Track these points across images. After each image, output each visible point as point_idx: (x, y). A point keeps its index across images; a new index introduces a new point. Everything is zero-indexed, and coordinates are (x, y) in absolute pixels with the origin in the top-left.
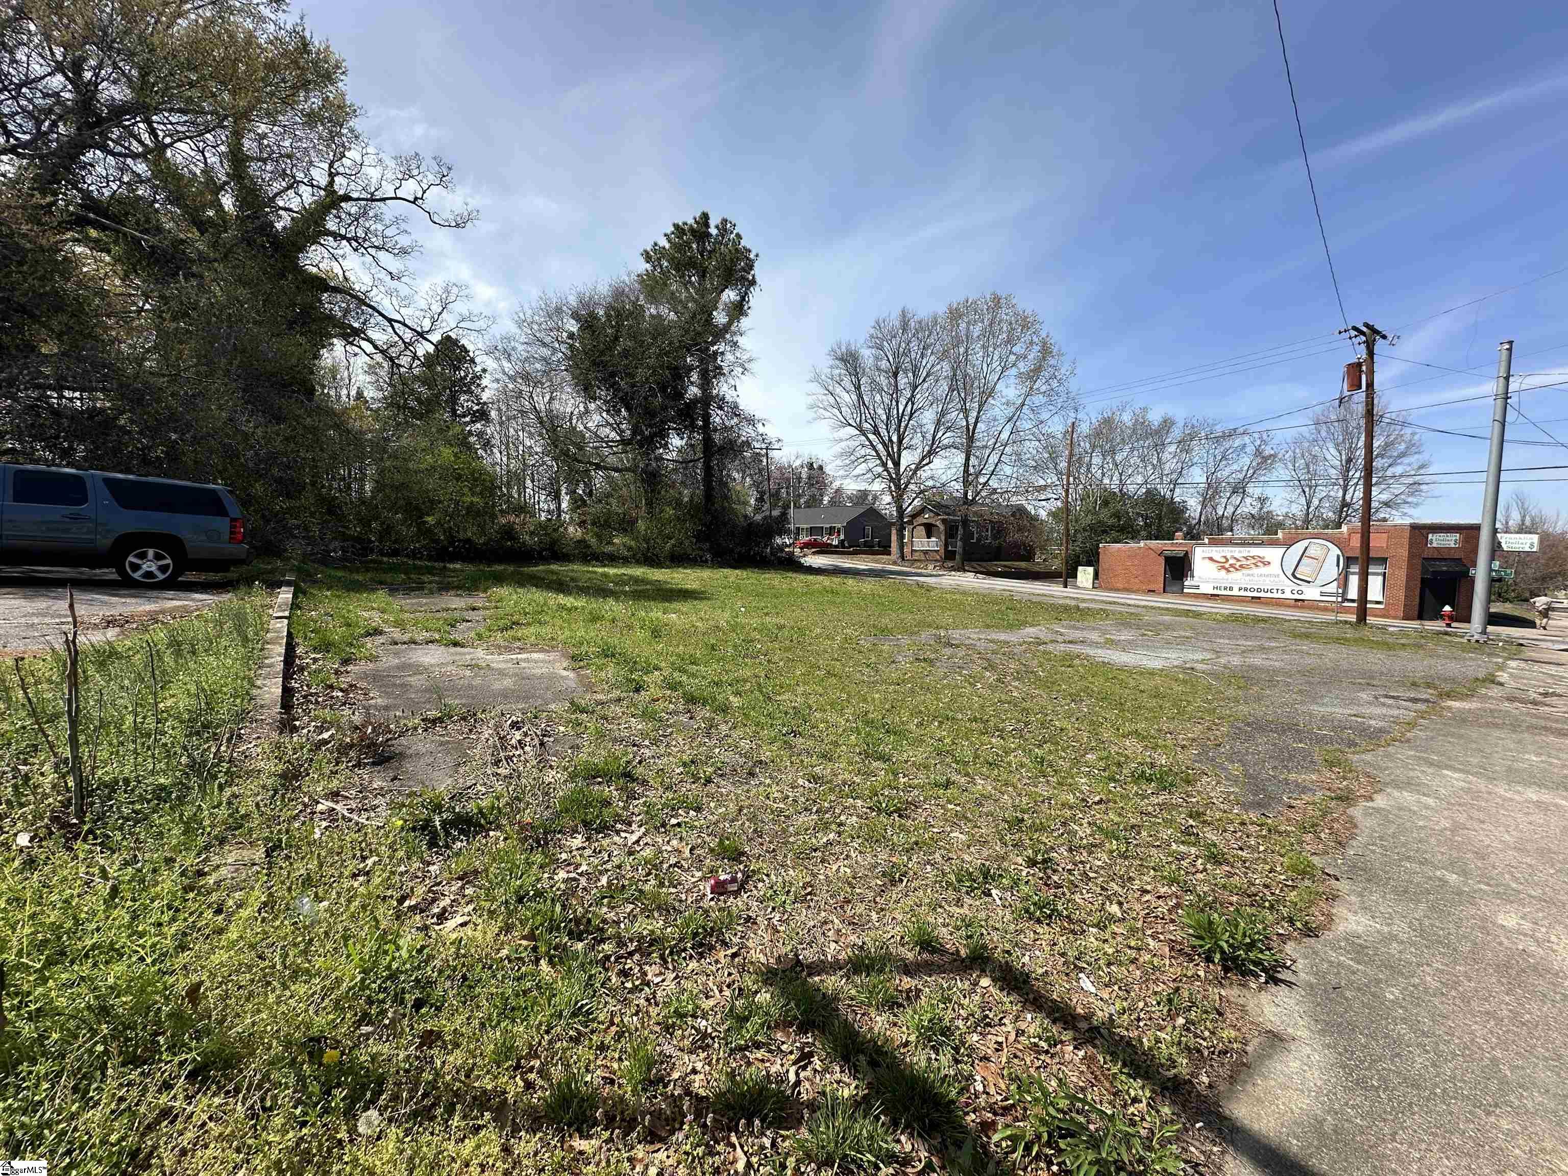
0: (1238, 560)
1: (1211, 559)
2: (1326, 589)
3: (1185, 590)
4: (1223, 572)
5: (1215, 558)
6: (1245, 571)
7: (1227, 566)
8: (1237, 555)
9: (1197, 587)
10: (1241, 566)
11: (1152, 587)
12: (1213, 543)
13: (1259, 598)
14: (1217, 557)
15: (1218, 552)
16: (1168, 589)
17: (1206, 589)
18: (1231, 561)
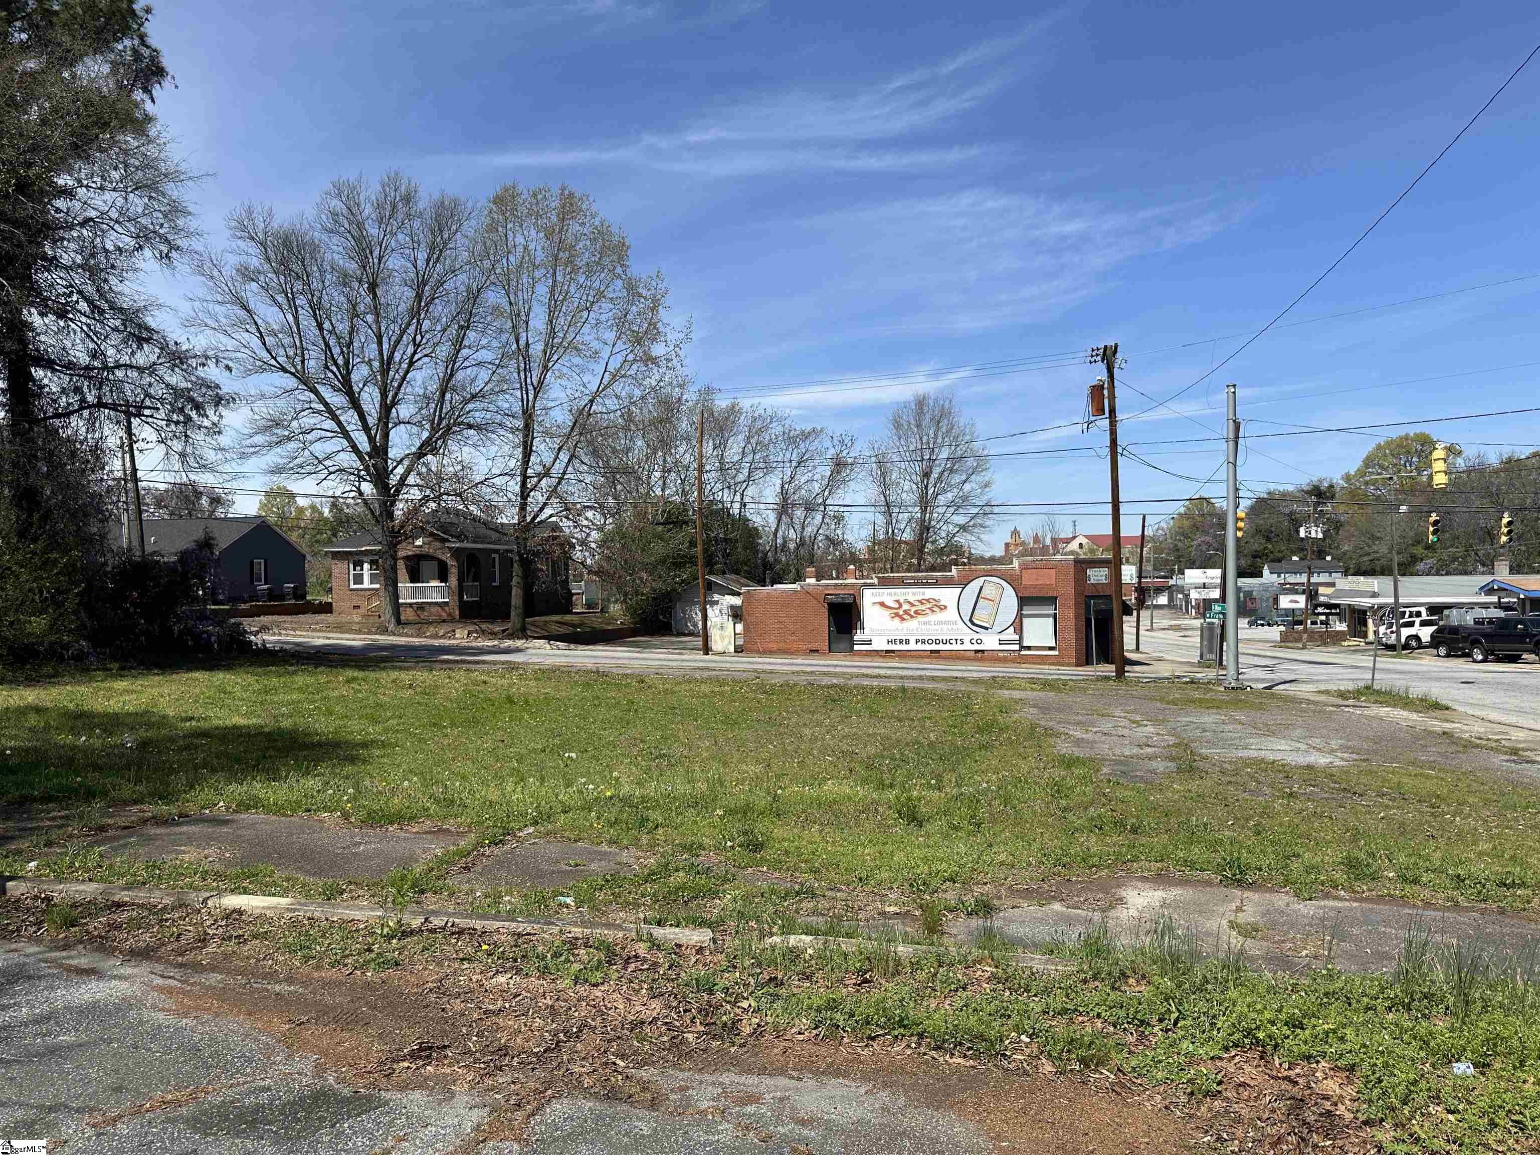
0: (913, 605)
2: (1003, 636)
3: (856, 647)
5: (888, 603)
6: (921, 618)
7: (901, 613)
8: (911, 599)
9: (869, 643)
10: (916, 612)
11: (813, 646)
12: (885, 583)
13: (938, 651)
14: (889, 602)
15: (889, 595)
16: (833, 646)
17: (879, 644)
18: (906, 607)
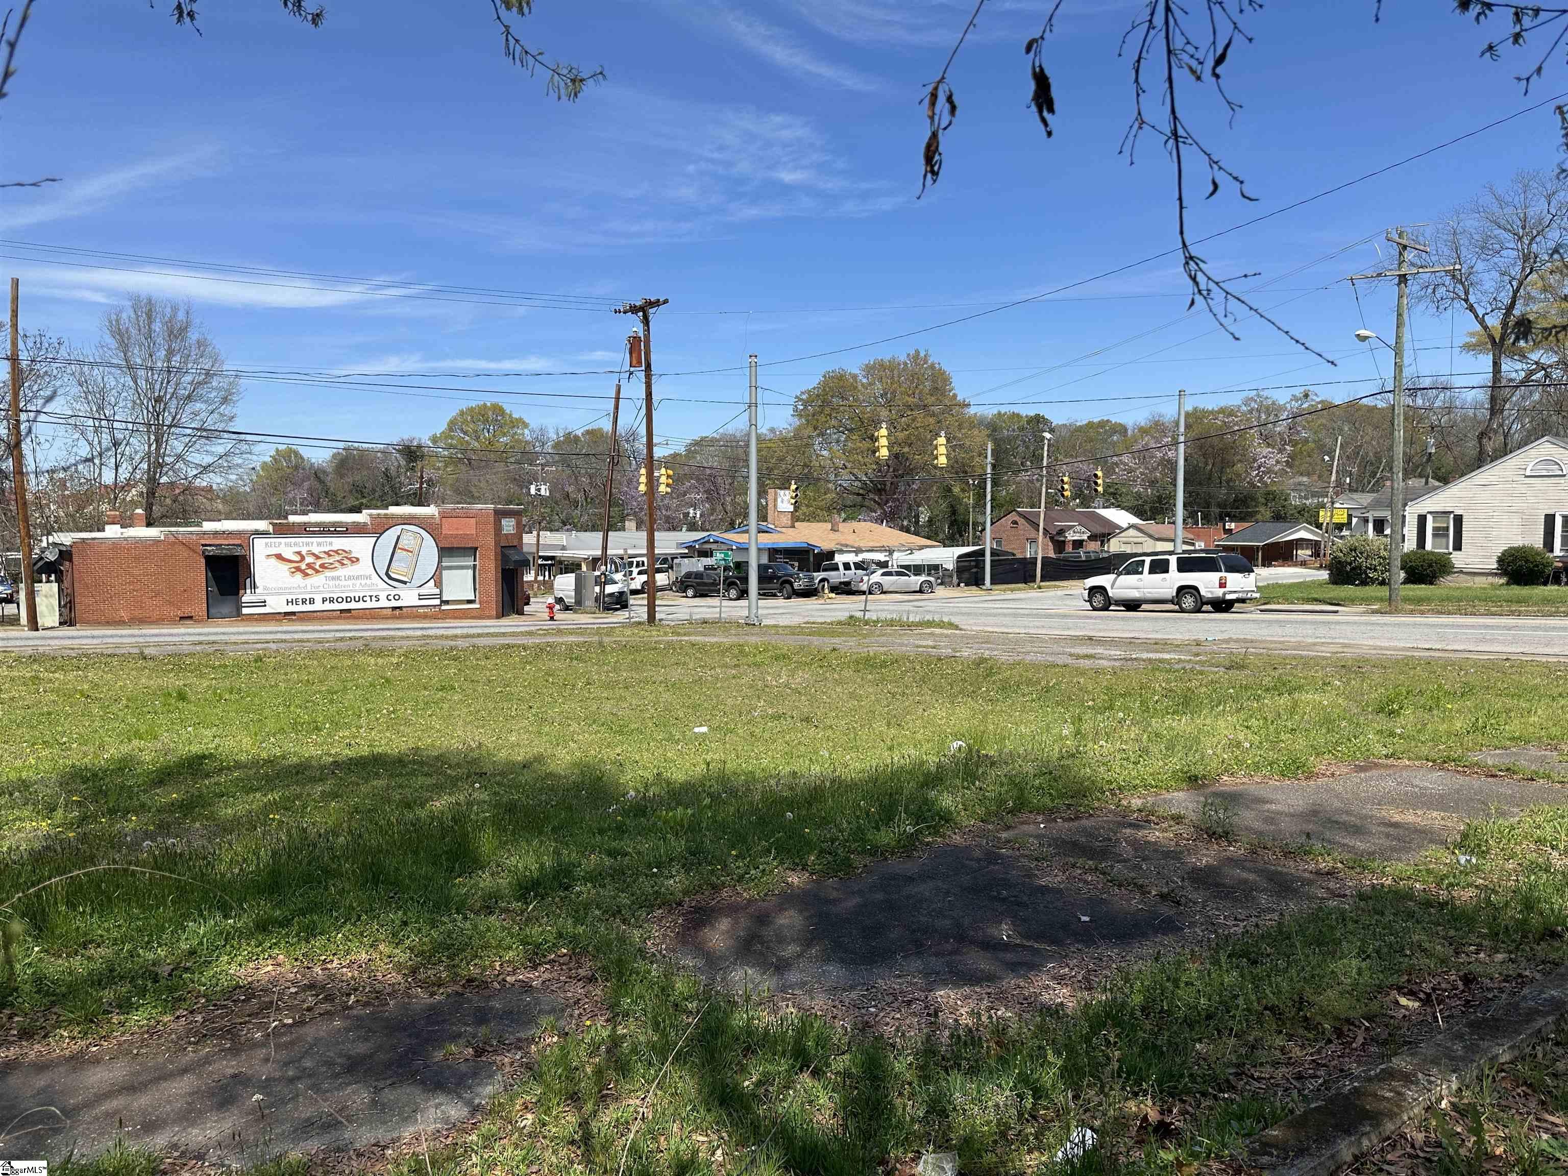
0: (318, 557)
1: (279, 557)
2: (423, 591)
3: (245, 611)
4: (299, 575)
5: (285, 555)
6: (328, 573)
7: (303, 567)
8: (316, 550)
9: (264, 603)
10: (322, 566)
11: (187, 611)
12: (283, 530)
13: (349, 611)
14: (288, 554)
15: (288, 546)
16: (212, 611)
17: (277, 604)
18: (309, 559)
